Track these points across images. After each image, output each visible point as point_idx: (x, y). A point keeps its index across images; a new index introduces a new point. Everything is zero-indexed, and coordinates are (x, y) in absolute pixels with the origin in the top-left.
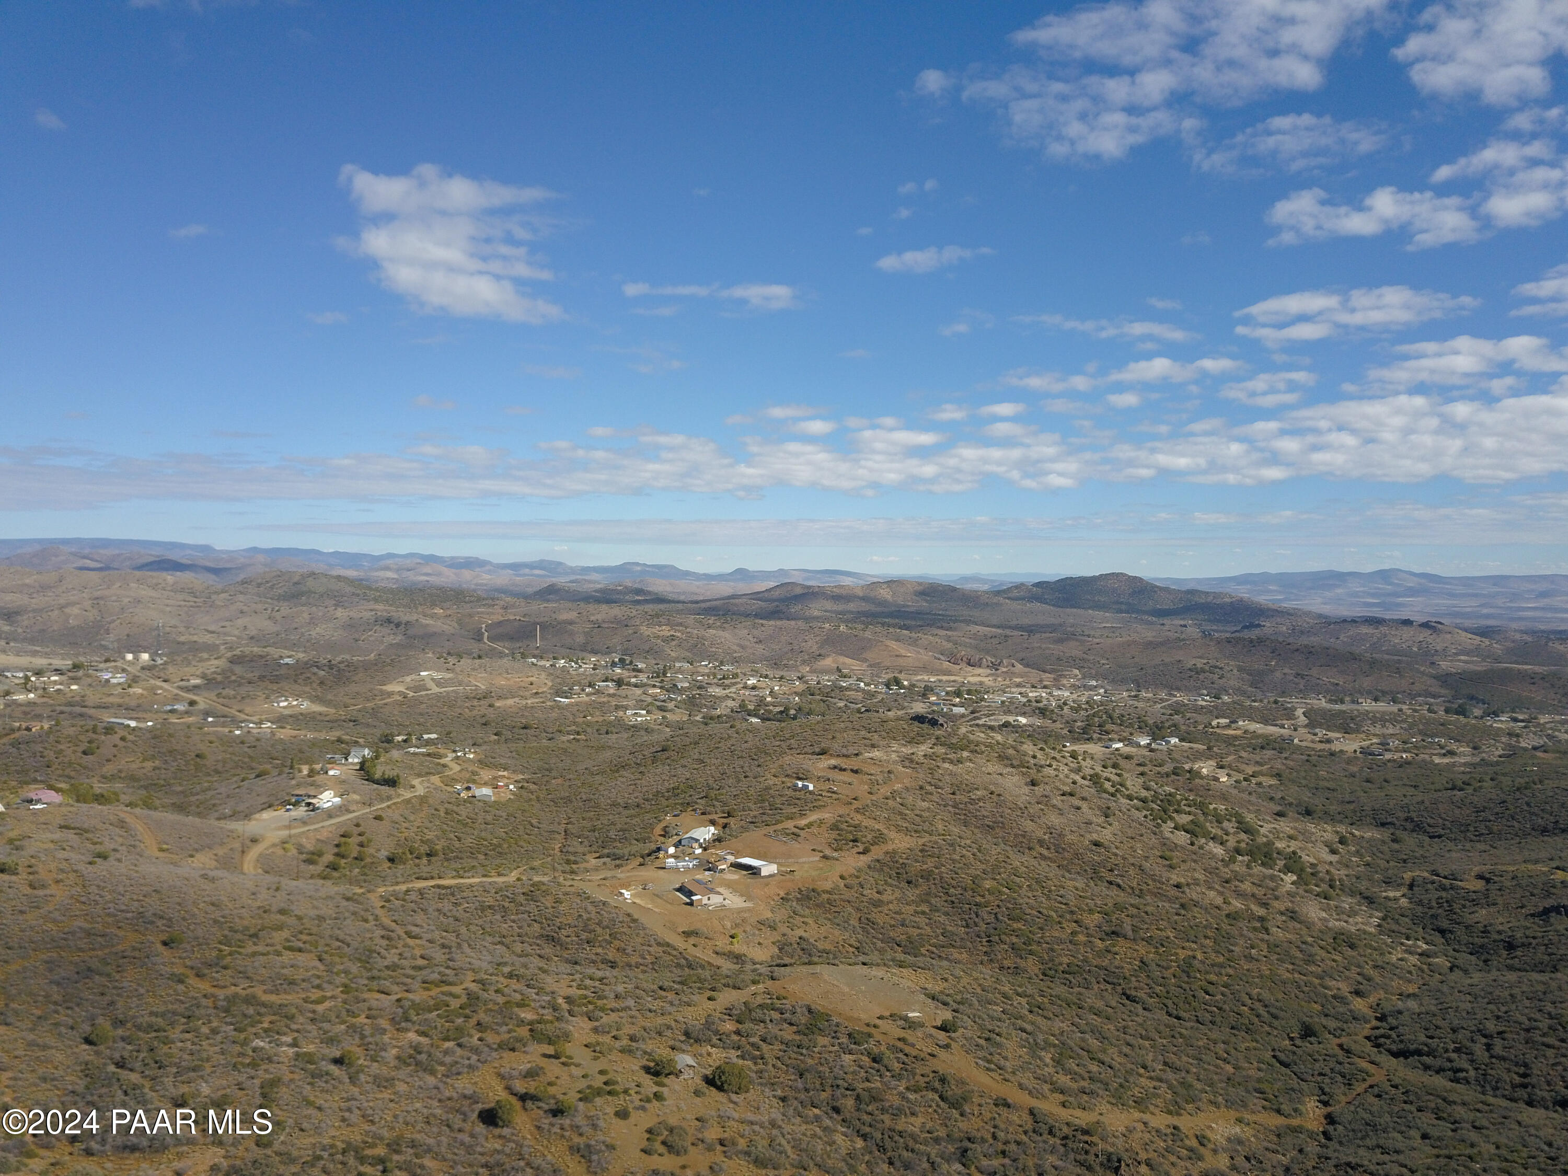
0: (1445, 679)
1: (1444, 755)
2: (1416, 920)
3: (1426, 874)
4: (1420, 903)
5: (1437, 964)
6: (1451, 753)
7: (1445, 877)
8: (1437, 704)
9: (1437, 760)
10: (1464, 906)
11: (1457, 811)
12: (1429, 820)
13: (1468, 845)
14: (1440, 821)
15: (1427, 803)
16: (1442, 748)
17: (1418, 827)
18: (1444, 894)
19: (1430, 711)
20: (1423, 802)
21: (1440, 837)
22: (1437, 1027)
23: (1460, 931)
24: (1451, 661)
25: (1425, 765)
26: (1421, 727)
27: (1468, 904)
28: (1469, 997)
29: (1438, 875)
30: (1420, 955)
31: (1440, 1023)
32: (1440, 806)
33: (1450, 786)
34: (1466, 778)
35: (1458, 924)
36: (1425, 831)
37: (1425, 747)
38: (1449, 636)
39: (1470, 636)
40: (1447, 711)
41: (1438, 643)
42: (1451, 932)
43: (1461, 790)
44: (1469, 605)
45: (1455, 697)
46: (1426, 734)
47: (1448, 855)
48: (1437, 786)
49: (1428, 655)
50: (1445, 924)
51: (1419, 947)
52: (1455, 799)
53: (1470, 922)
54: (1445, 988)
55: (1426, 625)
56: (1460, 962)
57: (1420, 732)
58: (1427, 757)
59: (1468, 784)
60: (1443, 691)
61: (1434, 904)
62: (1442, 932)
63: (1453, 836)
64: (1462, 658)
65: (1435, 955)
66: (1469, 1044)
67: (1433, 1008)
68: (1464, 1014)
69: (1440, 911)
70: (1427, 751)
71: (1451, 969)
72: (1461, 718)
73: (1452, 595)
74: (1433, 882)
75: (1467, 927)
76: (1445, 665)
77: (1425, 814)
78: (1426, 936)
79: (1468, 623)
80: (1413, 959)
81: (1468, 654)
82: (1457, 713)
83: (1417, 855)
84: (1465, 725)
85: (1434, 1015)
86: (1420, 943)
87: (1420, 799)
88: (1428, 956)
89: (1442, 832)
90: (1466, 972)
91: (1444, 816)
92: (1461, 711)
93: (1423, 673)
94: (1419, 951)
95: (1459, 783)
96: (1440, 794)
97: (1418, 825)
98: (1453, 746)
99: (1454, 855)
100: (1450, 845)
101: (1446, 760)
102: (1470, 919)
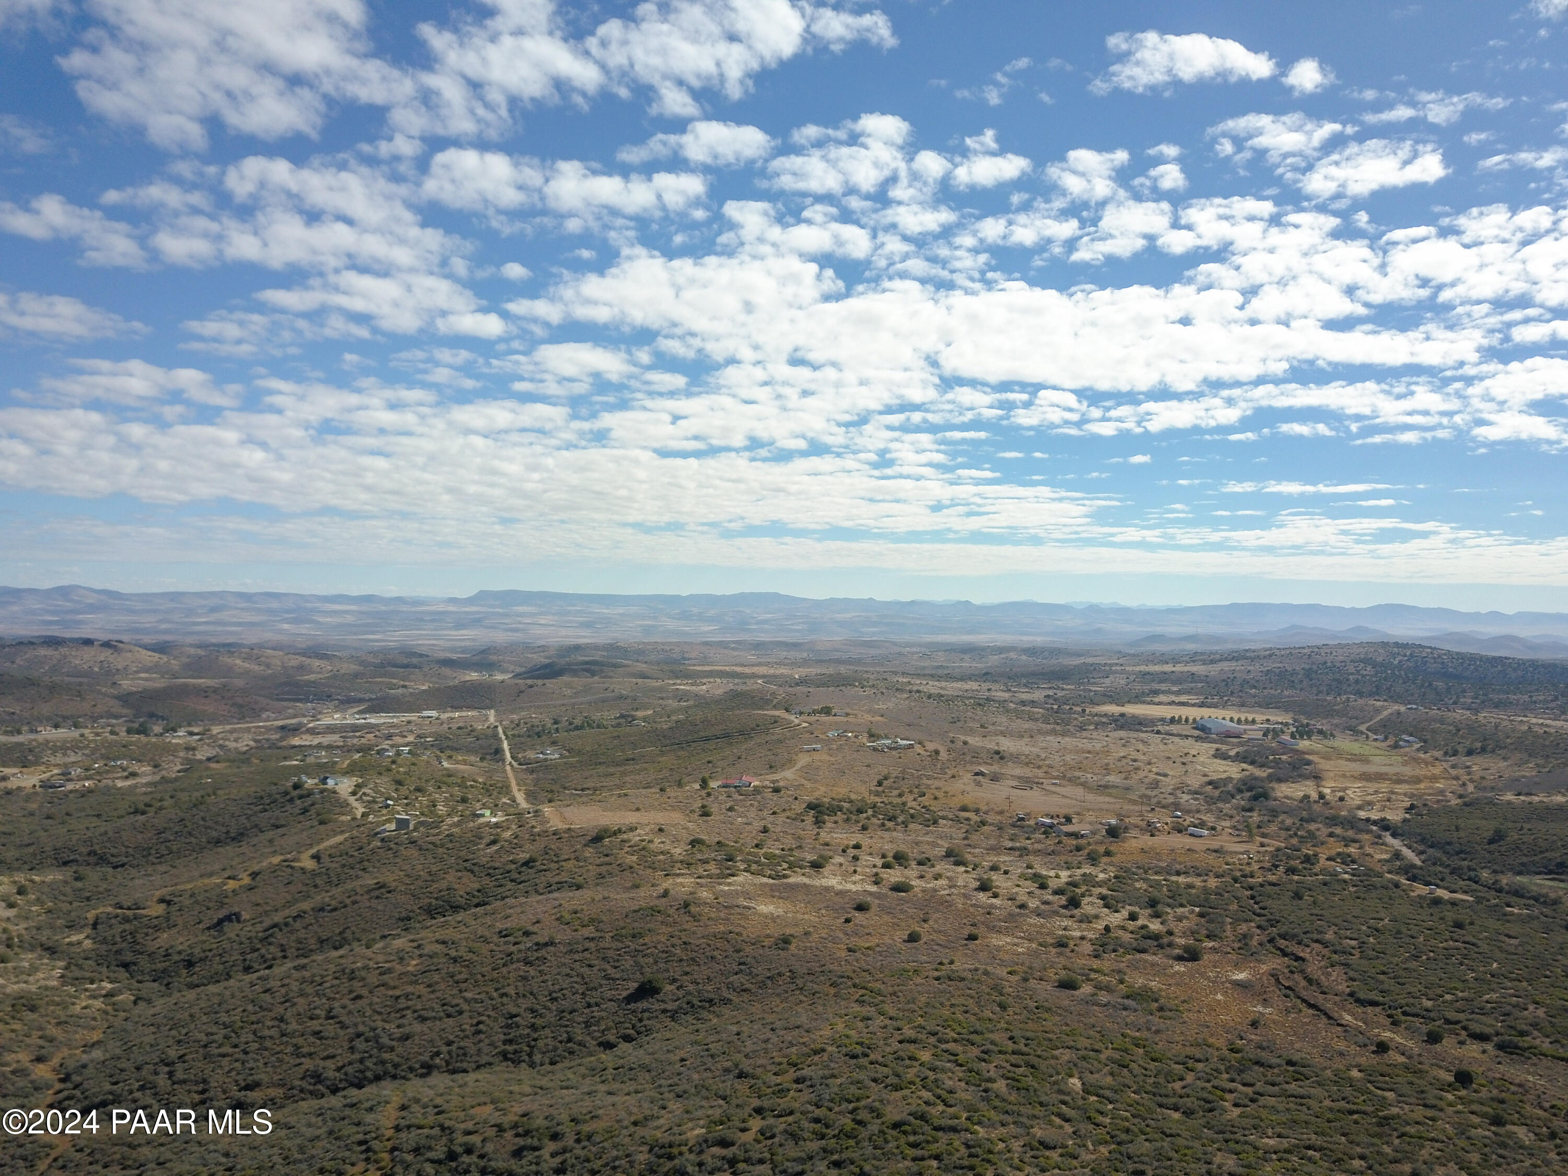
0: (125, 699)
1: (127, 777)
2: (101, 960)
3: (109, 909)
4: (104, 941)
5: (122, 1002)
6: (134, 775)
7: (129, 909)
8: (118, 725)
9: (120, 784)
10: (147, 935)
11: (140, 836)
12: (113, 851)
13: (150, 869)
14: (123, 849)
15: (110, 834)
16: (124, 770)
17: (102, 860)
18: (127, 926)
19: (112, 733)
20: (106, 833)
21: (123, 865)
22: (122, 1070)
23: (144, 962)
24: (132, 679)
25: (108, 790)
26: (103, 751)
27: (150, 930)
28: (152, 1029)
29: (121, 908)
30: (105, 996)
31: (124, 1064)
32: (123, 833)
33: (132, 810)
34: (147, 799)
35: (141, 953)
36: (109, 863)
37: (107, 772)
38: (129, 655)
39: (150, 653)
40: (129, 731)
41: (118, 661)
42: (135, 964)
43: (143, 813)
44: (148, 621)
45: (136, 716)
46: (108, 758)
47: (131, 884)
48: (121, 812)
49: (109, 674)
50: (128, 957)
51: (103, 988)
52: (137, 825)
53: (153, 949)
54: (129, 1026)
55: (107, 645)
56: (143, 994)
57: (103, 757)
58: (109, 782)
59: (150, 806)
60: (125, 711)
61: (118, 939)
62: (125, 966)
63: (135, 862)
64: (143, 675)
65: (120, 992)
66: (152, 1078)
67: (118, 1051)
68: (148, 1048)
69: (124, 945)
70: (110, 776)
71: (135, 1003)
72: (142, 737)
73: (132, 611)
74: (117, 916)
75: (149, 955)
76: (126, 684)
77: (108, 845)
78: (111, 975)
79: (148, 639)
80: (98, 1004)
81: (147, 672)
82: (139, 732)
83: (101, 889)
84: (147, 744)
85: (119, 1058)
86: (104, 984)
87: (102, 830)
88: (112, 996)
89: (125, 860)
90: (149, 1001)
91: (126, 843)
92: (143, 731)
93: (105, 695)
94: (104, 992)
95: (141, 806)
96: (122, 821)
97: (101, 858)
98: (135, 767)
99: (137, 881)
100: (133, 872)
101: (128, 783)
102: (152, 946)
